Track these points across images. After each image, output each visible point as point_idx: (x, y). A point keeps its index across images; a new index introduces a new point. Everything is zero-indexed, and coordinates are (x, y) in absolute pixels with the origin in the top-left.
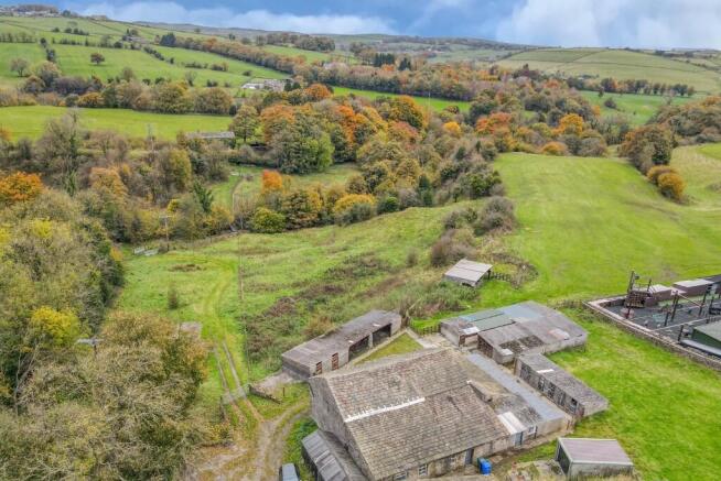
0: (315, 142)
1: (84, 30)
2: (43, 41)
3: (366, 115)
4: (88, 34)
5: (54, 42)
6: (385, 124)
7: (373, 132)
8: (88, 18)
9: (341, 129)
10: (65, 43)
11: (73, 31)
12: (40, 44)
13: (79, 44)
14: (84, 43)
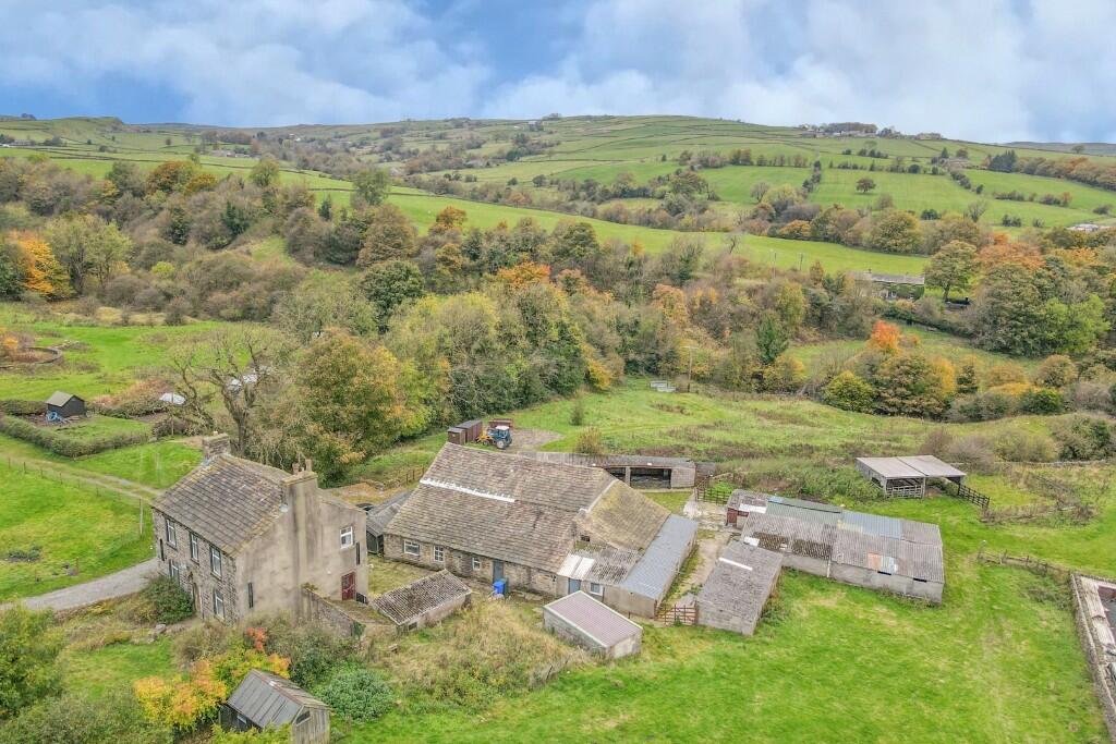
2: (818, 164)
4: (885, 157)
5: (831, 166)
8: (911, 137)
10: (845, 167)
11: (867, 154)
12: (813, 167)
13: (861, 168)
14: (869, 167)
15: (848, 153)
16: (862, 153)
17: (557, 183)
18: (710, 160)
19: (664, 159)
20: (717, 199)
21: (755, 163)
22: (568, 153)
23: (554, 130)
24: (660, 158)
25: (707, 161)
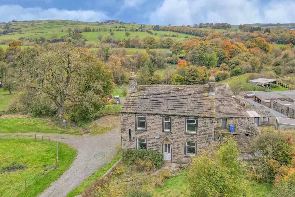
0: (209, 55)
1: (126, 27)
2: (111, 30)
3: (237, 45)
4: (127, 28)
5: (114, 31)
6: (248, 50)
7: (240, 53)
8: (128, 24)
9: (223, 51)
10: (118, 30)
11: (121, 27)
12: (109, 31)
13: (122, 31)
14: (124, 30)
15: (116, 27)
16: (120, 27)
17: (28, 39)
18: (78, 30)
19: (62, 31)
20: (87, 41)
21: (92, 30)
22: (26, 31)
23: (16, 25)
24: (61, 31)
25: (77, 30)
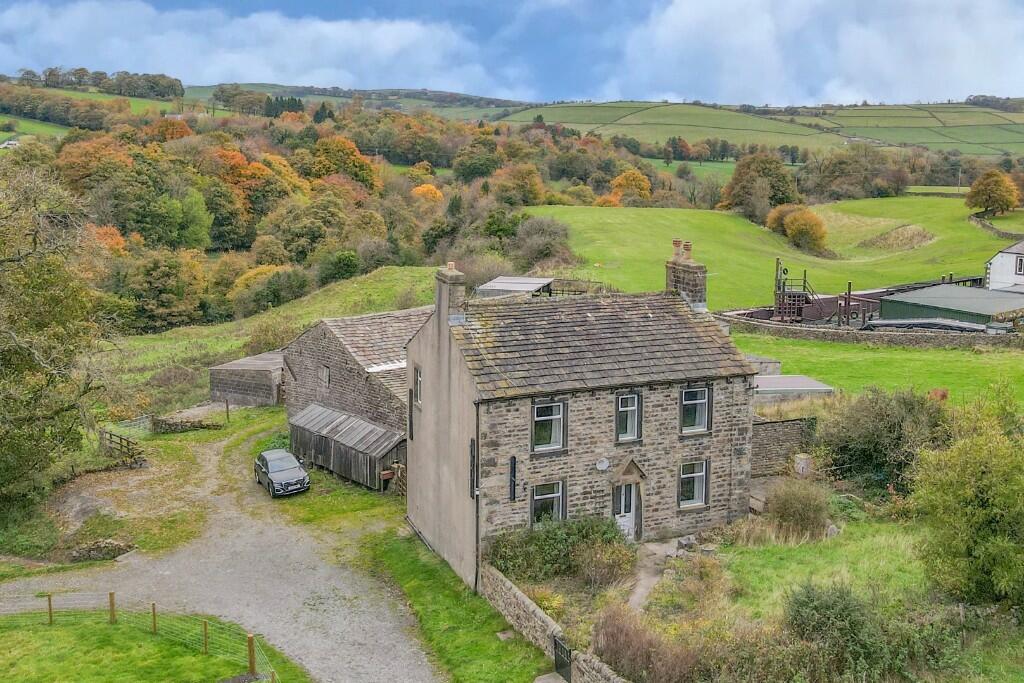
0: (177, 204)
3: (269, 164)
6: (305, 184)
7: (284, 193)
9: (224, 187)
